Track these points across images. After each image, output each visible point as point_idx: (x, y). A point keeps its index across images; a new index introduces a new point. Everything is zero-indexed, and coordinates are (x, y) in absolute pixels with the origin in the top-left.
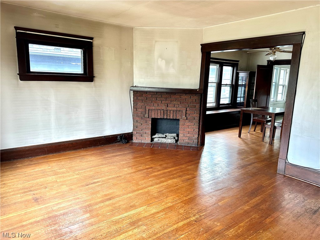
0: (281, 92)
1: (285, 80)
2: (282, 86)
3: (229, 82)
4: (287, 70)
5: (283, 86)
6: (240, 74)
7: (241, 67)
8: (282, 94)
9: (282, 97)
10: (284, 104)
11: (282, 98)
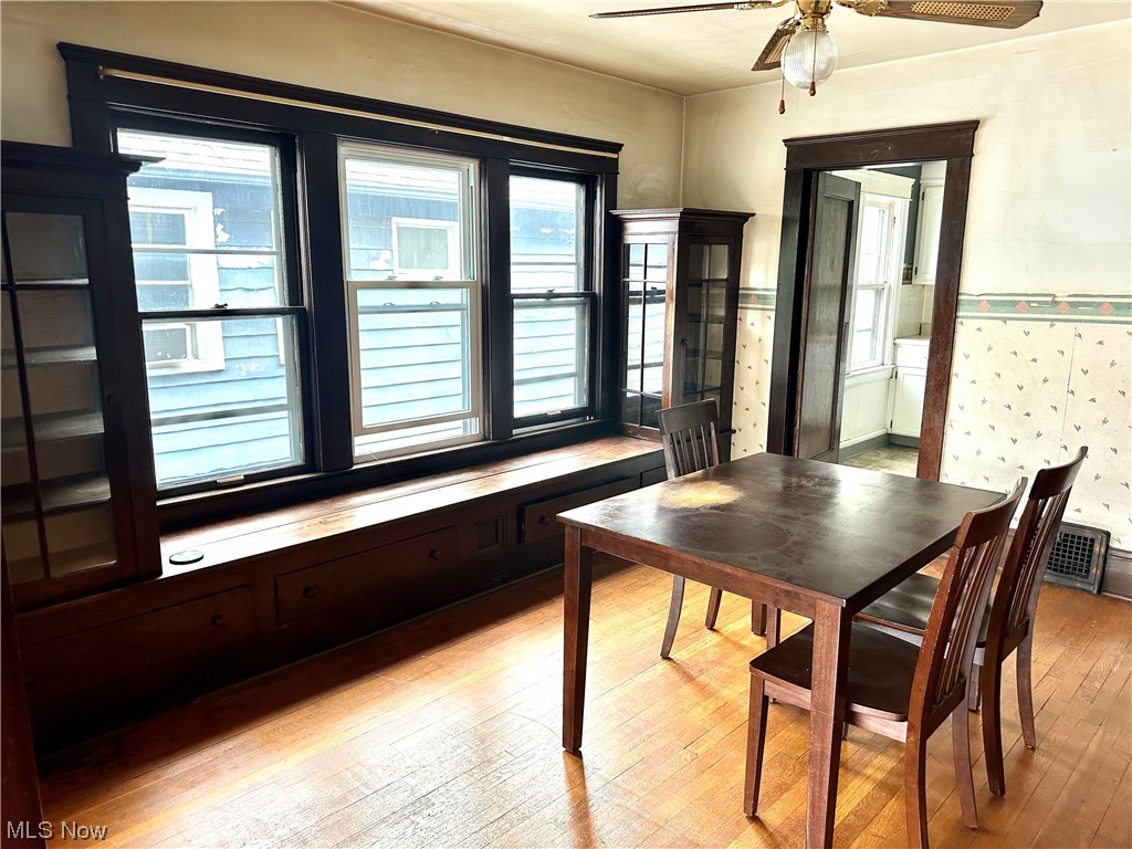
0: (870, 326)
1: (887, 263)
2: (871, 294)
3: (568, 280)
4: (891, 206)
5: (879, 292)
6: (631, 227)
7: (641, 189)
8: (874, 331)
9: (873, 350)
10: (884, 384)
11: (873, 357)
